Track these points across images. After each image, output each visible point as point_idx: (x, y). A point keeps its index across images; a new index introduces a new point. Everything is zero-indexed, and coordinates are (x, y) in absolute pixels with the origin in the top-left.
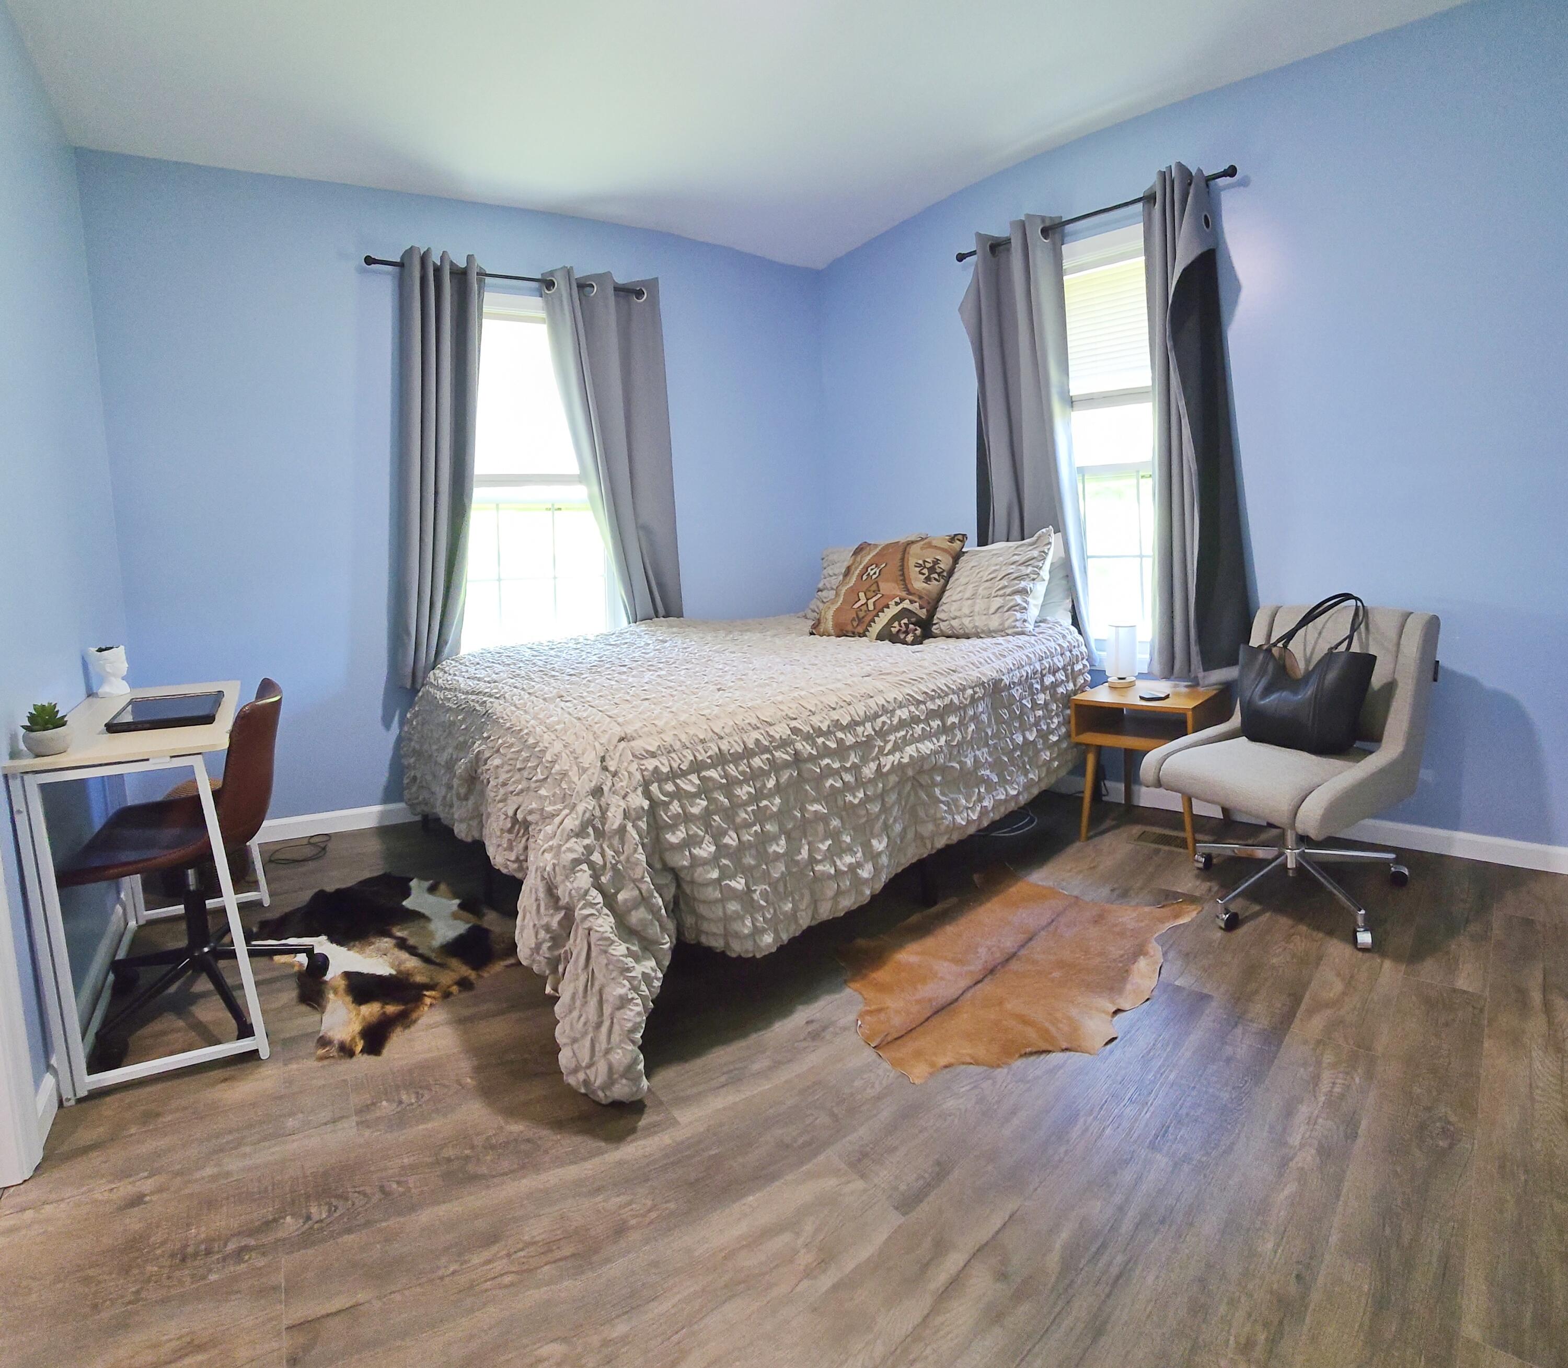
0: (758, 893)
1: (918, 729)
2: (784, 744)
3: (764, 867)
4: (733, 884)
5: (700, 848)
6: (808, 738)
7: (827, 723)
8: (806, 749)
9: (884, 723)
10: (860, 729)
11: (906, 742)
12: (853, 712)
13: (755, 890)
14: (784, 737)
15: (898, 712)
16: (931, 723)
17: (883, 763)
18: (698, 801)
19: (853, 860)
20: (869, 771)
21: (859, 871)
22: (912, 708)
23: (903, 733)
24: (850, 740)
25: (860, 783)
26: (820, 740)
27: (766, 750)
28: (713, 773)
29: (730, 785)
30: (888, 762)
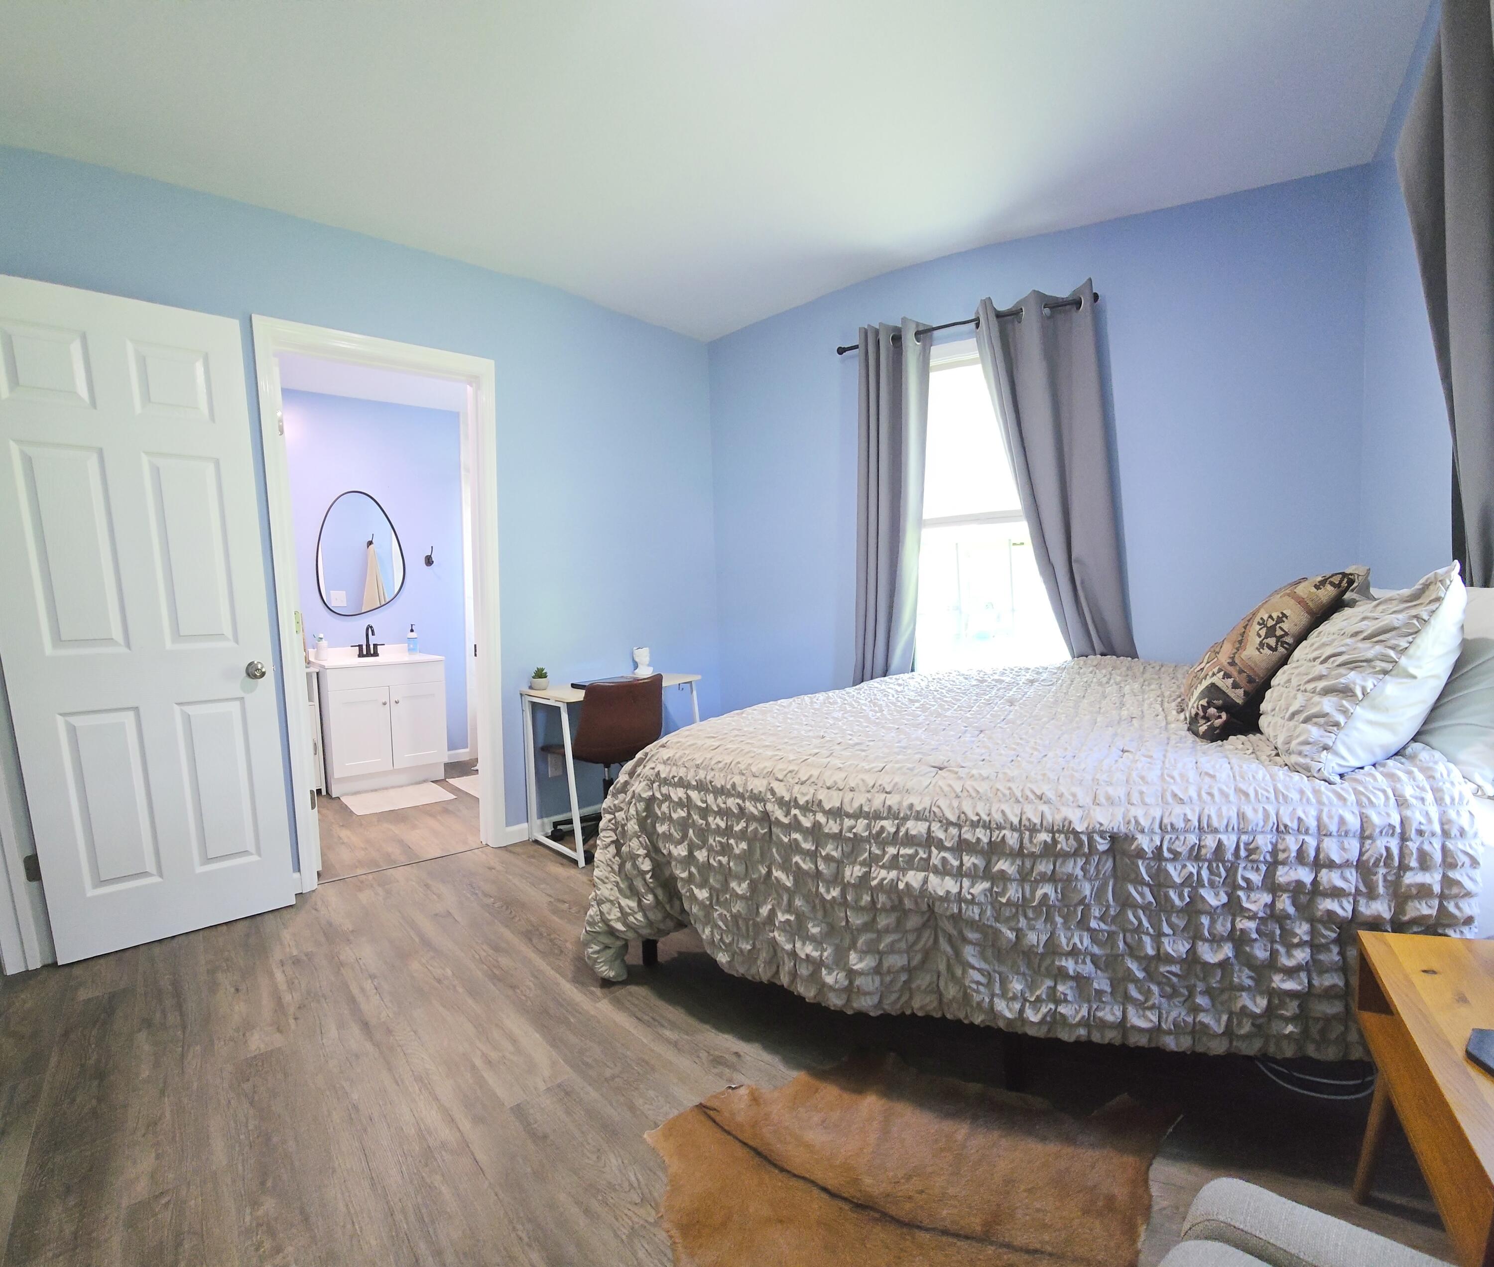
0: (718, 913)
1: (936, 857)
2: (756, 798)
3: (728, 896)
4: (696, 891)
5: (676, 847)
6: (781, 802)
7: (808, 797)
8: (778, 814)
9: (883, 829)
10: (848, 822)
11: (910, 863)
12: (846, 800)
13: (717, 910)
14: (755, 791)
15: (910, 824)
16: (966, 858)
17: (873, 875)
18: (679, 810)
19: (816, 954)
20: (853, 872)
21: (824, 971)
22: (935, 827)
23: (910, 851)
24: (832, 827)
25: (837, 879)
26: (794, 811)
27: (741, 796)
28: (694, 795)
29: (705, 812)
30: (881, 875)
